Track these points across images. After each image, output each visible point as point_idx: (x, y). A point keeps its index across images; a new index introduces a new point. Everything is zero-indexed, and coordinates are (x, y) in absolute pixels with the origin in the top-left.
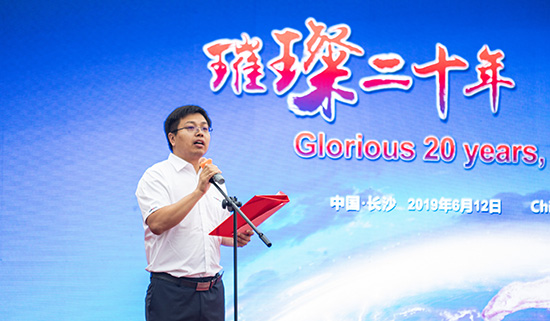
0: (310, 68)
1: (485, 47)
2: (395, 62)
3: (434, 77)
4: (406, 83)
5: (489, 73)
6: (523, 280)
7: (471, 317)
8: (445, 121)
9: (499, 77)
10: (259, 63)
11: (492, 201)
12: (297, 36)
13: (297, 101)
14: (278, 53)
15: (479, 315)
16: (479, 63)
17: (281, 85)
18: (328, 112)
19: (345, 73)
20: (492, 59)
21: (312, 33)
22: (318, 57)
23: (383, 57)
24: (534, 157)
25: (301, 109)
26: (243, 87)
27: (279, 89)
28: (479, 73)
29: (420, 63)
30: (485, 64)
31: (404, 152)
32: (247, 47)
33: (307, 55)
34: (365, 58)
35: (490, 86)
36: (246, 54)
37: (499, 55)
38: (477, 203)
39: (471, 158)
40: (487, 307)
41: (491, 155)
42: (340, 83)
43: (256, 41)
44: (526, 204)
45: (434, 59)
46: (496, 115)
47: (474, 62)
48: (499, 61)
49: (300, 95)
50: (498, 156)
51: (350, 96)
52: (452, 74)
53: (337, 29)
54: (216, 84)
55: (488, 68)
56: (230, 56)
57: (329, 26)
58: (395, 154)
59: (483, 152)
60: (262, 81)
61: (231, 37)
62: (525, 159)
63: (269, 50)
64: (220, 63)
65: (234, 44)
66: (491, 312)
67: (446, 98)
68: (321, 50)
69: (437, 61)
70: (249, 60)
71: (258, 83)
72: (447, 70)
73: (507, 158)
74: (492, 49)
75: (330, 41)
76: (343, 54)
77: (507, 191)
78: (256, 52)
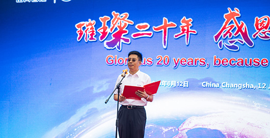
0: (113, 31)
1: (184, 17)
2: (146, 26)
3: (162, 31)
4: (150, 34)
5: (186, 28)
6: (197, 116)
7: (173, 130)
8: (166, 49)
9: (190, 30)
10: (94, 30)
11: (184, 82)
12: (109, 19)
13: (107, 44)
14: (101, 26)
15: (177, 129)
16: (181, 24)
17: (102, 38)
18: (119, 47)
19: (126, 32)
20: (187, 22)
21: (114, 17)
22: (116, 26)
23: (141, 24)
24: (204, 63)
25: (109, 46)
26: (88, 39)
27: (101, 39)
28: (181, 28)
29: (156, 26)
30: (184, 24)
31: (148, 62)
32: (90, 24)
33: (112, 25)
34: (134, 25)
35: (186, 34)
36: (90, 27)
37: (190, 20)
38: (178, 83)
39: (176, 64)
40: (180, 126)
41: (185, 63)
42: (124, 36)
43: (93, 22)
44: (200, 84)
45: (162, 24)
46: (188, 46)
47: (179, 24)
48: (190, 23)
49: (109, 41)
50: (188, 63)
51: (127, 41)
52: (169, 30)
53: (123, 15)
54: (79, 39)
55: (185, 26)
56: (84, 28)
57: (120, 14)
58: (144, 63)
59: (181, 62)
60: (95, 36)
61: (85, 21)
62: (200, 64)
63: (98, 25)
64: (81, 31)
65: (86, 23)
66: (182, 129)
67: (166, 40)
68: (117, 23)
69: (163, 25)
70: (91, 29)
71: (94, 37)
72: (167, 28)
73: (192, 64)
74: (187, 18)
75: (121, 19)
76: (125, 24)
77: (191, 78)
78: (93, 26)
